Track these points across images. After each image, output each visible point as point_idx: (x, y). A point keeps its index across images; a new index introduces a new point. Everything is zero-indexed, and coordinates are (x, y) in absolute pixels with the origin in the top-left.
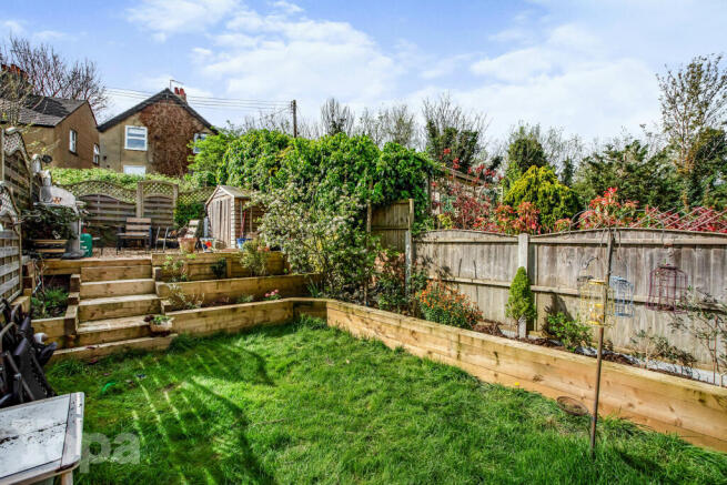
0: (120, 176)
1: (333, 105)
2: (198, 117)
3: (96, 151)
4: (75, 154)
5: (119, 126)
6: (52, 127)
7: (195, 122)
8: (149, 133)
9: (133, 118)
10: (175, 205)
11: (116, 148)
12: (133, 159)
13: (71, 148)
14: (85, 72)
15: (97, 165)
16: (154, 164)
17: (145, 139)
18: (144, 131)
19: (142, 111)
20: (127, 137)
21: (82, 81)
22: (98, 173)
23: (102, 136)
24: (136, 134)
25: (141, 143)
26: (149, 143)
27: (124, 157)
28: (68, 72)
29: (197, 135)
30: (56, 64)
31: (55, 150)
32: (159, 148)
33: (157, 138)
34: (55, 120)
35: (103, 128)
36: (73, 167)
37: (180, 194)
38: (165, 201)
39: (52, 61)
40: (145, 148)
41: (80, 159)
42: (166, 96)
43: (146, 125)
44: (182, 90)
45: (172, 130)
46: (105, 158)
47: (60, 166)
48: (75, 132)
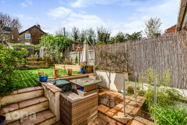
0: (24, 45)
1: (75, 28)
2: (42, 31)
3: (19, 39)
4: (14, 40)
5: (24, 34)
6: (8, 34)
7: (42, 33)
8: (31, 35)
9: (27, 32)
10: (33, 50)
11: (23, 39)
12: (27, 41)
13: (13, 39)
14: (16, 20)
15: (19, 42)
16: (32, 42)
17: (30, 37)
18: (30, 35)
19: (29, 30)
20: (26, 36)
21: (16, 22)
22: (19, 44)
23: (20, 36)
24: (28, 36)
25: (29, 37)
26: (31, 37)
27: (25, 41)
28: (12, 20)
29: (42, 35)
30: (9, 18)
31: (9, 39)
32: (33, 39)
33: (33, 36)
34: (9, 32)
35: (20, 34)
36: (13, 43)
37: (34, 48)
38: (31, 49)
39: (8, 17)
40: (30, 39)
41: (15, 41)
42: (35, 27)
43: (30, 33)
44: (39, 25)
45: (36, 34)
46: (21, 41)
47: (10, 43)
48: (14, 35)
